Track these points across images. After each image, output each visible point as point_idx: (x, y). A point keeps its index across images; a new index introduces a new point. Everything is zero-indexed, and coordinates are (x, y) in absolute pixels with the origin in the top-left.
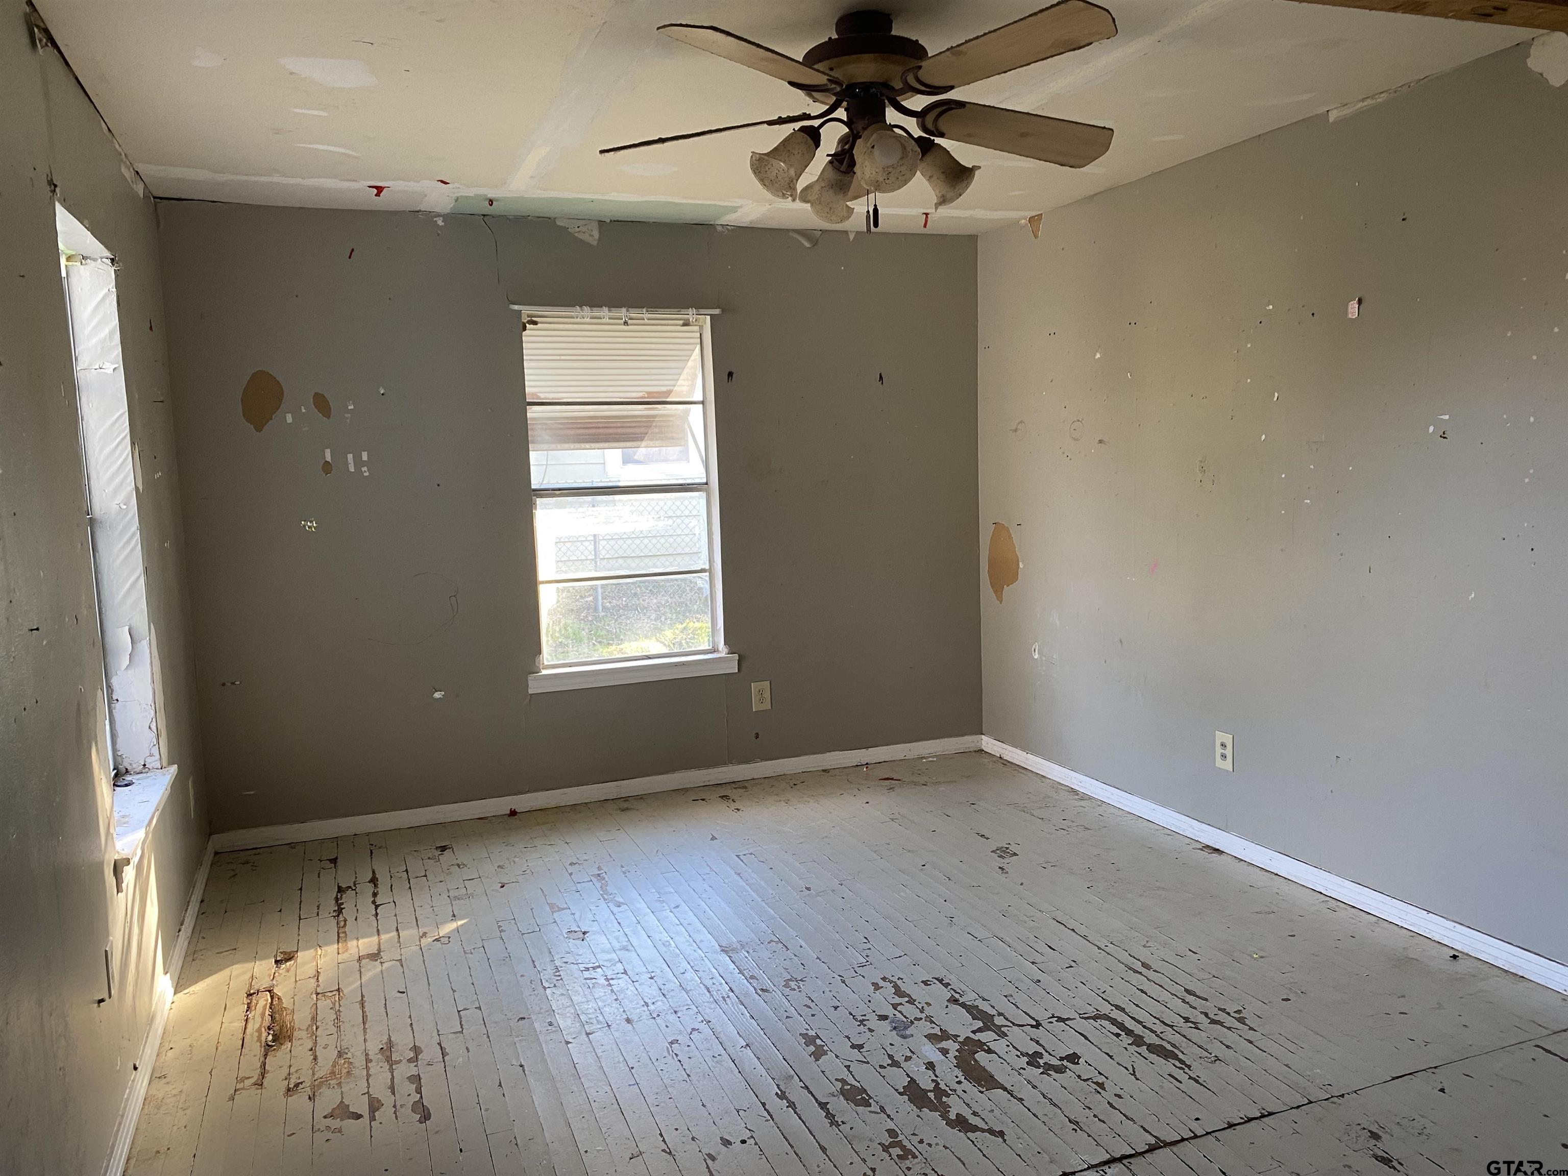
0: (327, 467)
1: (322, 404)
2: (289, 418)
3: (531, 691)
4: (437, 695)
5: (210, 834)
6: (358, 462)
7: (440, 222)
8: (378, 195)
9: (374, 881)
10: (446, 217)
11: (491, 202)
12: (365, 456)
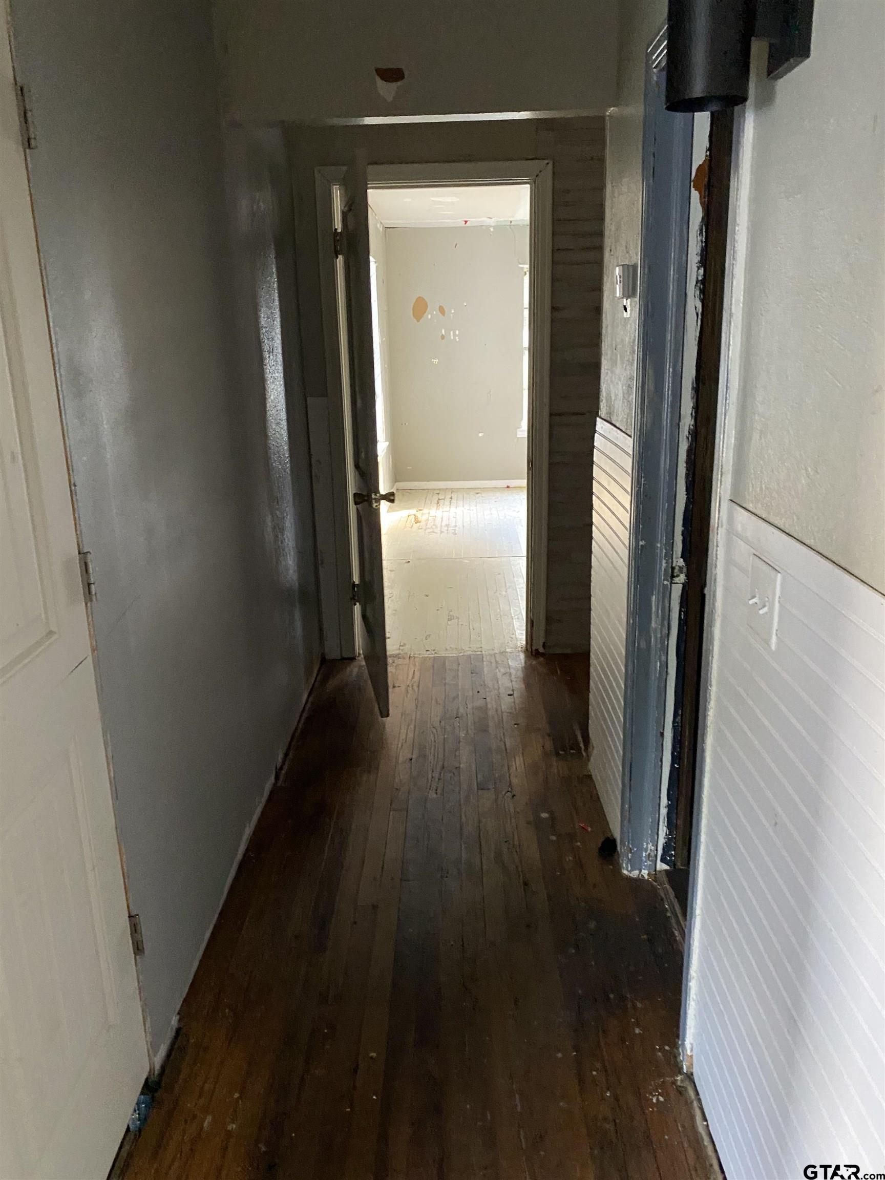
0: (443, 337)
1: (442, 310)
2: (429, 317)
3: (518, 436)
4: (481, 435)
5: (395, 482)
6: (455, 335)
7: (492, 230)
8: (465, 224)
9: (451, 498)
10: (494, 227)
11: (511, 222)
12: (457, 332)
